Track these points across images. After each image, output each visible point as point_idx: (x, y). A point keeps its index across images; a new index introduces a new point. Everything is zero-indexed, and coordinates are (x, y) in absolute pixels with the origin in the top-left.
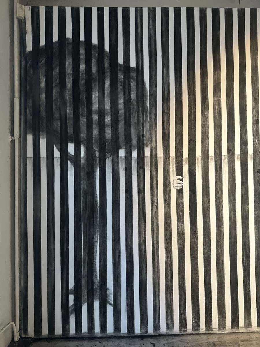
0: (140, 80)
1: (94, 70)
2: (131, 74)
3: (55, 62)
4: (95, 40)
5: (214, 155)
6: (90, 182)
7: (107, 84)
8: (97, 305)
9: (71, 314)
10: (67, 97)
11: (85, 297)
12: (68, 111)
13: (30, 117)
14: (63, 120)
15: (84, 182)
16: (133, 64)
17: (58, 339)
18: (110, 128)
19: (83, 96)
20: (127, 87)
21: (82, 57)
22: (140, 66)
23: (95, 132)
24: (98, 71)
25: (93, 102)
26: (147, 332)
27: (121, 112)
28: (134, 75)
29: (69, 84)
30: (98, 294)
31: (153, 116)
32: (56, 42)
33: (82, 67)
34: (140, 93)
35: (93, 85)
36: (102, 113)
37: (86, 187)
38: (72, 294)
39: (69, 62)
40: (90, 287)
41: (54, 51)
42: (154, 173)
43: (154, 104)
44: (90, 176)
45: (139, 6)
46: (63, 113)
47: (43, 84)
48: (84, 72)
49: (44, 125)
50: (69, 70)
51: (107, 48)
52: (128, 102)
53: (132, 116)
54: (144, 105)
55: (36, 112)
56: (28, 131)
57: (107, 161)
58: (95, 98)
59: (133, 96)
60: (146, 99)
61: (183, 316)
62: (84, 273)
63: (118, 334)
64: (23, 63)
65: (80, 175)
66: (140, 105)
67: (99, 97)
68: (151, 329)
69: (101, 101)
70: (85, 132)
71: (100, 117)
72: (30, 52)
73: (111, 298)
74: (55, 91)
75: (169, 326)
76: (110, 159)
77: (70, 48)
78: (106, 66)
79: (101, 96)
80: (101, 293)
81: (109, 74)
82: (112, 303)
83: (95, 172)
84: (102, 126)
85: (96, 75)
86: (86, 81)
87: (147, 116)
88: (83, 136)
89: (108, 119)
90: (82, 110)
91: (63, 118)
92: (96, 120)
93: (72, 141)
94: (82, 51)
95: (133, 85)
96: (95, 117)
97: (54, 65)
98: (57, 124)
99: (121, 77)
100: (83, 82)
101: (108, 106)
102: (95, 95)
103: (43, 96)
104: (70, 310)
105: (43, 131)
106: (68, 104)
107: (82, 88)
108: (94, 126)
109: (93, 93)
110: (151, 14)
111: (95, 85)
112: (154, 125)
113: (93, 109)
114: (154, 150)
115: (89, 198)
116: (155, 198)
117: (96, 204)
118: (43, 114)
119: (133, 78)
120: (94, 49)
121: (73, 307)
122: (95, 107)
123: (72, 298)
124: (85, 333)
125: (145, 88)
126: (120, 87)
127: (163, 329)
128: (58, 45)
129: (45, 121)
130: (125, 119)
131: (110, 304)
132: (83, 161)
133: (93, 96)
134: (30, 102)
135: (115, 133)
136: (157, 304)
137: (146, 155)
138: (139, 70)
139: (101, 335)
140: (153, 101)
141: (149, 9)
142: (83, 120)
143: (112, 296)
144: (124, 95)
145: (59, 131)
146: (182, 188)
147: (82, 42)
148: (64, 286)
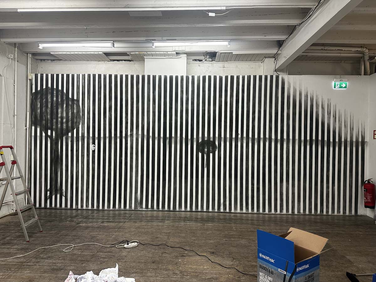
0: (78, 105)
1: (59, 100)
2: (75, 102)
3: (44, 97)
4: (60, 88)
5: (108, 136)
6: (56, 146)
7: (65, 106)
8: (58, 196)
9: (48, 199)
10: (49, 111)
11: (54, 193)
12: (49, 117)
13: (33, 119)
14: (47, 121)
15: (54, 146)
16: (75, 98)
17: (43, 209)
18: (65, 124)
19: (55, 111)
20: (73, 107)
21: (55, 95)
22: (78, 99)
23: (59, 126)
24: (61, 101)
25: (59, 113)
26: (78, 208)
27: (70, 117)
28: (76, 102)
29: (49, 106)
30: (59, 192)
31: (83, 119)
32: (45, 89)
33: (55, 99)
34: (78, 110)
35: (59, 106)
36: (62, 118)
37: (55, 148)
38: (48, 191)
39: (49, 96)
40: (56, 189)
41: (44, 92)
42: (83, 143)
43: (84, 115)
44: (57, 144)
45: (78, 74)
46: (46, 118)
47: (39, 106)
48: (55, 101)
49: (39, 122)
50: (49, 100)
51: (65, 91)
52: (73, 113)
53: (74, 119)
54: (79, 115)
55: (36, 117)
56: (32, 125)
57: (64, 137)
58: (59, 112)
59: (75, 111)
60: (80, 112)
61: (93, 202)
62: (54, 183)
63: (66, 208)
64: (31, 97)
65: (53, 143)
66: (78, 115)
67: (61, 111)
68: (79, 207)
69: (62, 113)
70: (55, 125)
71: (61, 119)
72: (34, 92)
73: (64, 194)
74: (44, 109)
75: (87, 206)
76: (65, 137)
77: (50, 91)
78: (64, 99)
79: (62, 111)
80: (60, 191)
81: (65, 102)
82: (64, 195)
83: (59, 142)
84: (62, 123)
85: (60, 102)
86: (56, 105)
87: (80, 119)
88: (54, 127)
89: (64, 120)
90: (54, 116)
91: (47, 120)
92: (59, 121)
93: (50, 129)
94: (55, 92)
95: (75, 106)
96: (59, 119)
97: (43, 98)
98: (44, 122)
99: (70, 103)
100: (55, 105)
101: (65, 115)
102: (60, 110)
103: (39, 111)
104: (48, 197)
105: (38, 125)
106: (49, 114)
107: (55, 108)
108: (59, 123)
109: (59, 110)
110: (83, 77)
111: (60, 106)
112: (83, 123)
113: (59, 116)
114: (83, 134)
115: (56, 153)
116: (83, 154)
117: (59, 155)
118: (39, 118)
119: (75, 104)
120: (60, 91)
121: (49, 197)
122: (59, 115)
123: (48, 193)
124: (53, 207)
125: (80, 108)
126: (70, 107)
127: (85, 207)
128: (45, 90)
129: (39, 121)
130: (71, 120)
131: (64, 196)
132: (54, 137)
133: (59, 111)
134: (34, 113)
135: (67, 126)
136: (83, 197)
137: (80, 136)
138: (78, 100)
139: (60, 208)
140: (83, 113)
141: (82, 75)
142: (55, 121)
143: (64, 193)
144: (71, 110)
145: (45, 125)
146: (95, 150)
147: (55, 89)
148: (46, 188)
